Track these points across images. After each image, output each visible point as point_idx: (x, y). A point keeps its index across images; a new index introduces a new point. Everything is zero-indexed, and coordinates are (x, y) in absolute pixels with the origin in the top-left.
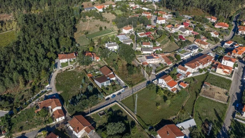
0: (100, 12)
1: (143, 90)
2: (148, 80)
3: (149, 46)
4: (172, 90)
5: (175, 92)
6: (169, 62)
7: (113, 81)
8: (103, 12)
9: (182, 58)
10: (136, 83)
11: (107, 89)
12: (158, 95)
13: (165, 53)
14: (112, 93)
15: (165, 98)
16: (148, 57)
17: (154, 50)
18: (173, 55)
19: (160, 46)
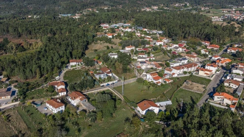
0: (110, 38)
2: (139, 77)
3: (144, 56)
4: (157, 83)
5: (159, 84)
6: (159, 67)
9: (172, 66)
10: (128, 78)
11: (104, 80)
13: (156, 61)
14: (107, 82)
16: (141, 62)
17: (148, 59)
18: (164, 63)
19: (154, 57)
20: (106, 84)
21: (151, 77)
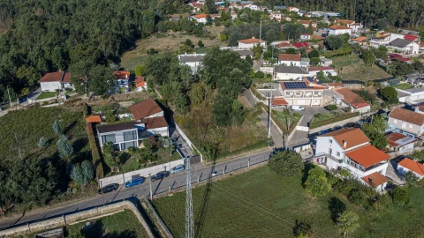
1: (252, 173)
2: (279, 145)
3: (298, 64)
5: (381, 188)
6: (356, 103)
7: (157, 137)
8: (207, 24)
9: (402, 100)
10: (232, 149)
11: (125, 158)
12: (308, 193)
13: (344, 82)
14: (133, 170)
15: (336, 207)
16: (289, 85)
17: (313, 74)
18: (372, 90)
19: (332, 67)
20: (128, 176)
21: (336, 147)
